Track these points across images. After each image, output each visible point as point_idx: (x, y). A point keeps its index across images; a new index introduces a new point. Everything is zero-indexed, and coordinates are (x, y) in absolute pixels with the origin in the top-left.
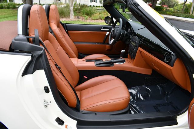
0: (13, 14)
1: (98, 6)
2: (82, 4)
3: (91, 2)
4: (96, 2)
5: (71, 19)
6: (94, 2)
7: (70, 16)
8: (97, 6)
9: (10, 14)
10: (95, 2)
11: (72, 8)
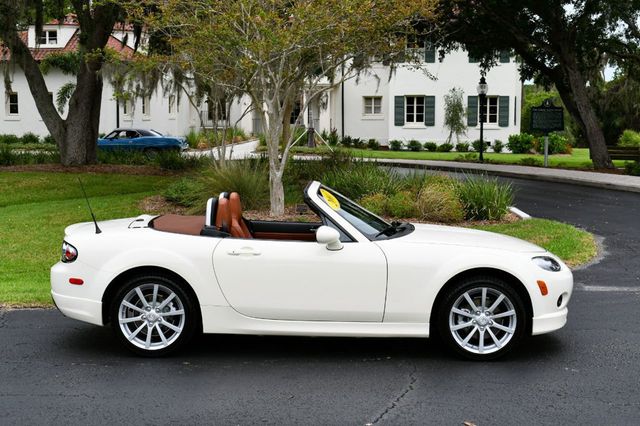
0: (17, 191)
1: (438, 145)
2: (346, 134)
3: (399, 122)
4: (431, 123)
5: (272, 214)
6: (415, 124)
7: (269, 203)
8: (431, 147)
9: (7, 193)
10: (422, 125)
11: (279, 174)
